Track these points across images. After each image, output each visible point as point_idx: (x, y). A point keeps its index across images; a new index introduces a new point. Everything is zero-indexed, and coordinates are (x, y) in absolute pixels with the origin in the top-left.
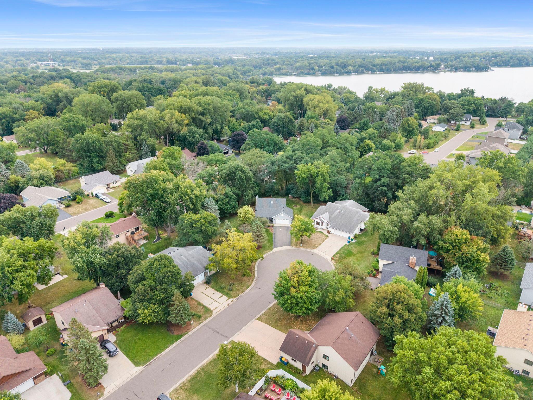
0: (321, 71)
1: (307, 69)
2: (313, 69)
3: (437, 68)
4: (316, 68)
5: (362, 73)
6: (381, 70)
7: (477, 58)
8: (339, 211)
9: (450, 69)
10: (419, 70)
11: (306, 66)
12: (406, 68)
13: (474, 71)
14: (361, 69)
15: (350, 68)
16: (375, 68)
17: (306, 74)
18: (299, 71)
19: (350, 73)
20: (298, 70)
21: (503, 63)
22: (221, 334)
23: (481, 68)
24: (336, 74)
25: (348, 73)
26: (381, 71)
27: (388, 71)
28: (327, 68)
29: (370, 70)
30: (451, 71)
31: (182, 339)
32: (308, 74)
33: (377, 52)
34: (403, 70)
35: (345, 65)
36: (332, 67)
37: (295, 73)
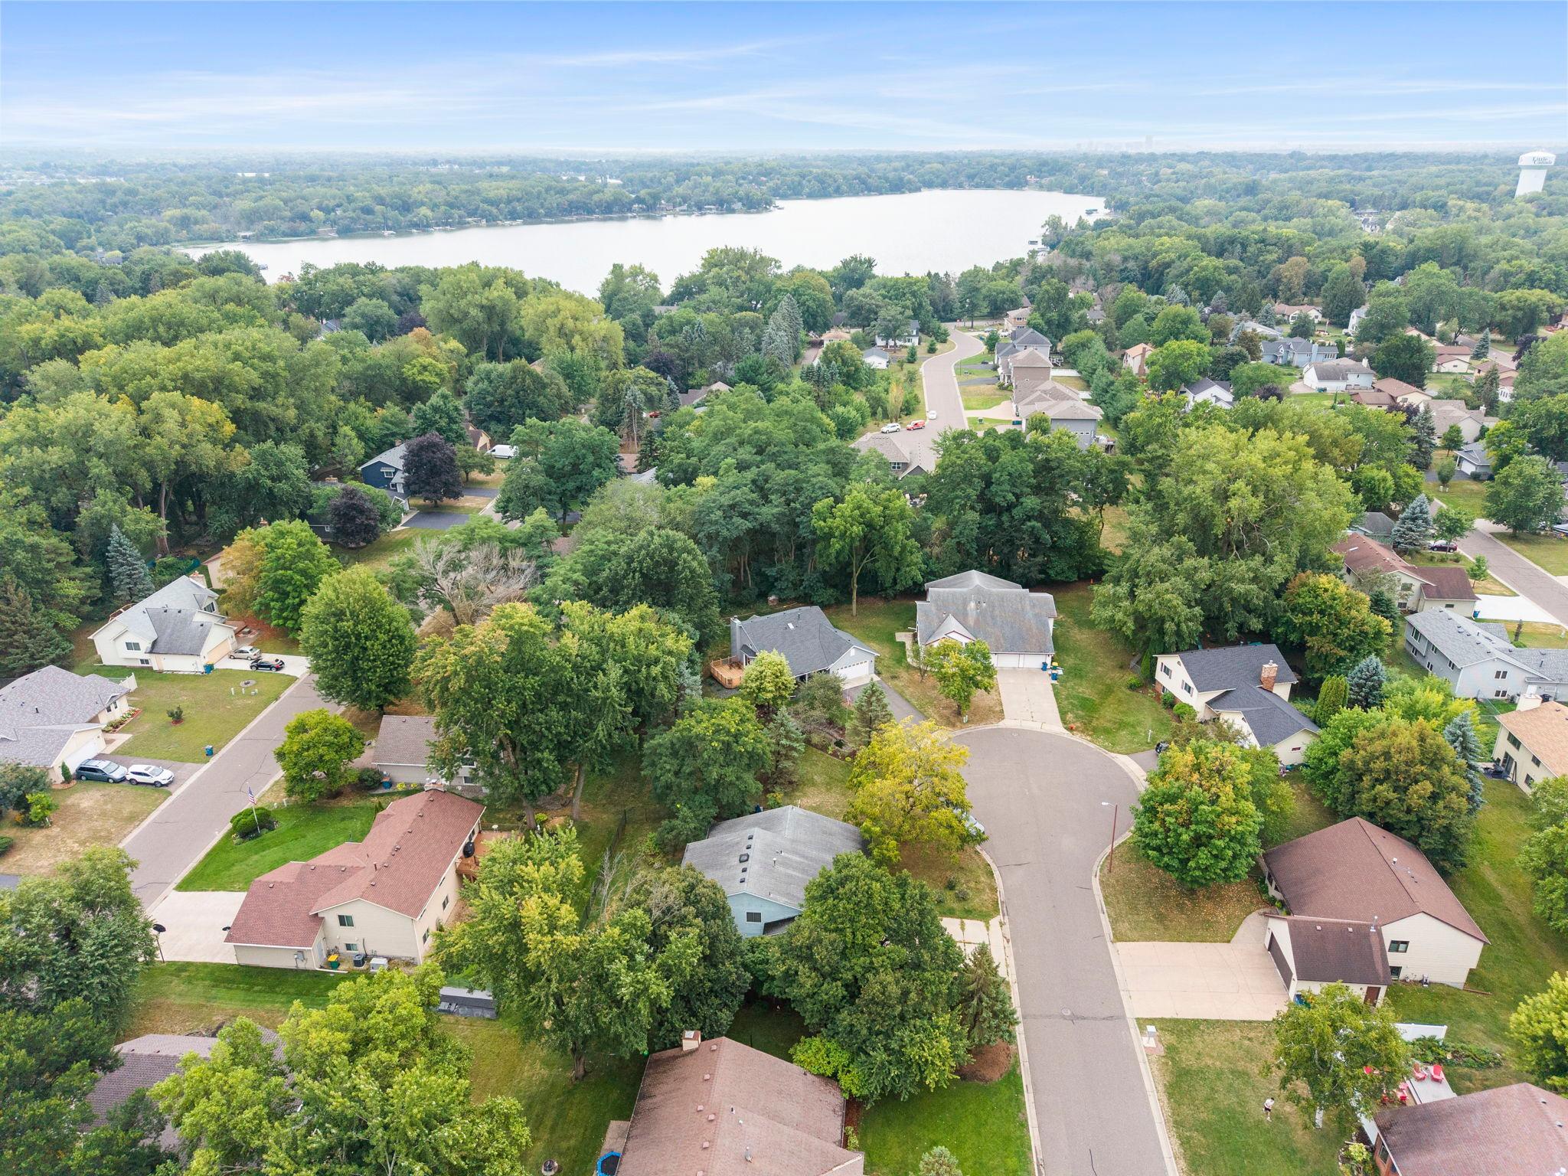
0: (334, 223)
1: (282, 218)
2: (305, 217)
3: (655, 204)
4: (316, 214)
5: (461, 225)
6: (513, 216)
7: (730, 177)
8: (972, 605)
9: (685, 207)
10: (611, 212)
11: (276, 208)
12: (577, 208)
13: (740, 212)
14: (456, 213)
15: (424, 211)
16: (494, 211)
17: (285, 235)
18: (259, 227)
19: (428, 226)
20: (252, 222)
21: (789, 188)
22: (1095, 1019)
23: (754, 205)
24: (386, 233)
25: (423, 227)
26: (514, 219)
27: (531, 217)
28: (351, 214)
29: (483, 217)
30: (689, 212)
31: (1026, 1080)
32: (294, 234)
33: (448, 162)
34: (570, 213)
35: (405, 202)
36: (368, 211)
37: (248, 234)
